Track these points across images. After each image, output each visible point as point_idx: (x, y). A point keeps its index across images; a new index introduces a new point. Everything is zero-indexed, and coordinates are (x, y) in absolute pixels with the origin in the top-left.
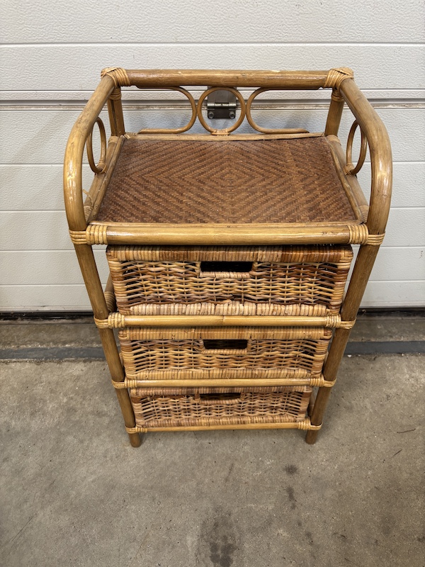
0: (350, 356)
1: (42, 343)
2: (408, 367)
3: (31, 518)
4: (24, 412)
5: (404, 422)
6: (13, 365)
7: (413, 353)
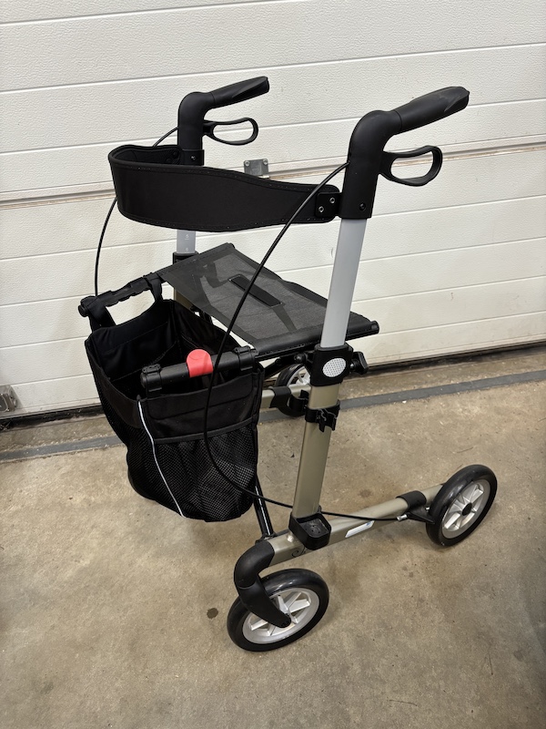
0: (405, 402)
1: (102, 433)
2: (461, 403)
3: (130, 565)
4: (100, 489)
5: (462, 444)
6: (79, 455)
7: (462, 391)
